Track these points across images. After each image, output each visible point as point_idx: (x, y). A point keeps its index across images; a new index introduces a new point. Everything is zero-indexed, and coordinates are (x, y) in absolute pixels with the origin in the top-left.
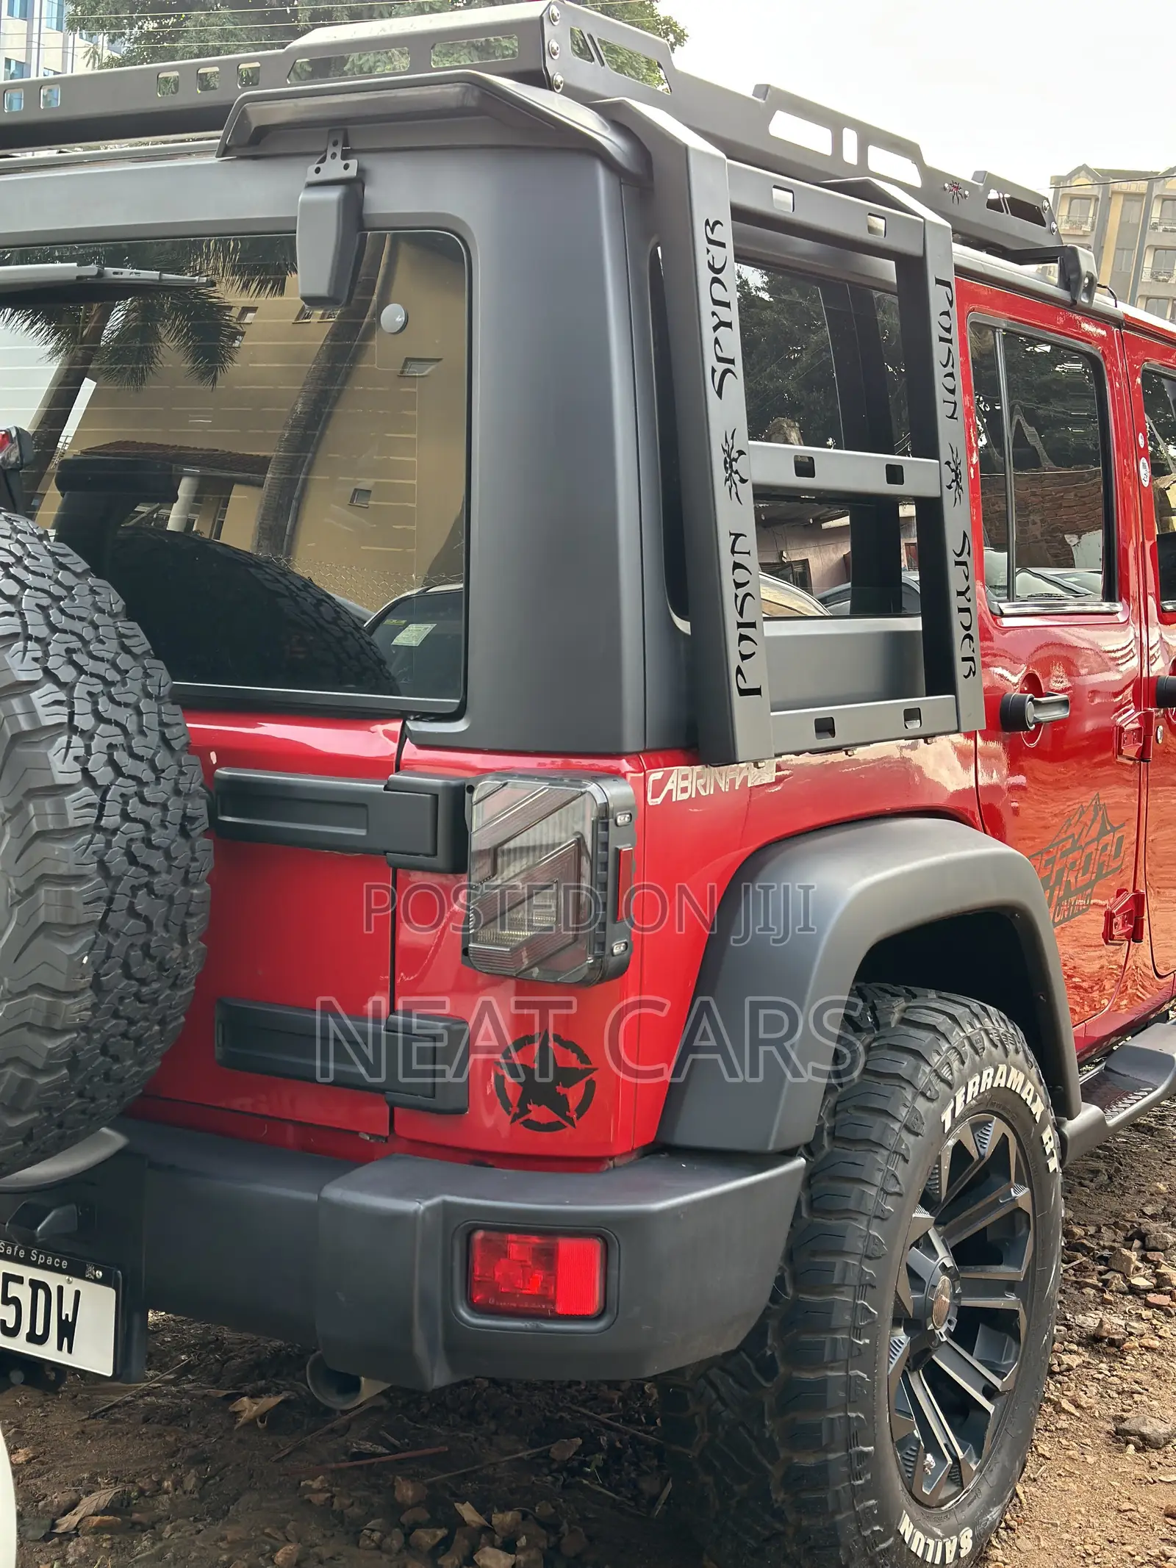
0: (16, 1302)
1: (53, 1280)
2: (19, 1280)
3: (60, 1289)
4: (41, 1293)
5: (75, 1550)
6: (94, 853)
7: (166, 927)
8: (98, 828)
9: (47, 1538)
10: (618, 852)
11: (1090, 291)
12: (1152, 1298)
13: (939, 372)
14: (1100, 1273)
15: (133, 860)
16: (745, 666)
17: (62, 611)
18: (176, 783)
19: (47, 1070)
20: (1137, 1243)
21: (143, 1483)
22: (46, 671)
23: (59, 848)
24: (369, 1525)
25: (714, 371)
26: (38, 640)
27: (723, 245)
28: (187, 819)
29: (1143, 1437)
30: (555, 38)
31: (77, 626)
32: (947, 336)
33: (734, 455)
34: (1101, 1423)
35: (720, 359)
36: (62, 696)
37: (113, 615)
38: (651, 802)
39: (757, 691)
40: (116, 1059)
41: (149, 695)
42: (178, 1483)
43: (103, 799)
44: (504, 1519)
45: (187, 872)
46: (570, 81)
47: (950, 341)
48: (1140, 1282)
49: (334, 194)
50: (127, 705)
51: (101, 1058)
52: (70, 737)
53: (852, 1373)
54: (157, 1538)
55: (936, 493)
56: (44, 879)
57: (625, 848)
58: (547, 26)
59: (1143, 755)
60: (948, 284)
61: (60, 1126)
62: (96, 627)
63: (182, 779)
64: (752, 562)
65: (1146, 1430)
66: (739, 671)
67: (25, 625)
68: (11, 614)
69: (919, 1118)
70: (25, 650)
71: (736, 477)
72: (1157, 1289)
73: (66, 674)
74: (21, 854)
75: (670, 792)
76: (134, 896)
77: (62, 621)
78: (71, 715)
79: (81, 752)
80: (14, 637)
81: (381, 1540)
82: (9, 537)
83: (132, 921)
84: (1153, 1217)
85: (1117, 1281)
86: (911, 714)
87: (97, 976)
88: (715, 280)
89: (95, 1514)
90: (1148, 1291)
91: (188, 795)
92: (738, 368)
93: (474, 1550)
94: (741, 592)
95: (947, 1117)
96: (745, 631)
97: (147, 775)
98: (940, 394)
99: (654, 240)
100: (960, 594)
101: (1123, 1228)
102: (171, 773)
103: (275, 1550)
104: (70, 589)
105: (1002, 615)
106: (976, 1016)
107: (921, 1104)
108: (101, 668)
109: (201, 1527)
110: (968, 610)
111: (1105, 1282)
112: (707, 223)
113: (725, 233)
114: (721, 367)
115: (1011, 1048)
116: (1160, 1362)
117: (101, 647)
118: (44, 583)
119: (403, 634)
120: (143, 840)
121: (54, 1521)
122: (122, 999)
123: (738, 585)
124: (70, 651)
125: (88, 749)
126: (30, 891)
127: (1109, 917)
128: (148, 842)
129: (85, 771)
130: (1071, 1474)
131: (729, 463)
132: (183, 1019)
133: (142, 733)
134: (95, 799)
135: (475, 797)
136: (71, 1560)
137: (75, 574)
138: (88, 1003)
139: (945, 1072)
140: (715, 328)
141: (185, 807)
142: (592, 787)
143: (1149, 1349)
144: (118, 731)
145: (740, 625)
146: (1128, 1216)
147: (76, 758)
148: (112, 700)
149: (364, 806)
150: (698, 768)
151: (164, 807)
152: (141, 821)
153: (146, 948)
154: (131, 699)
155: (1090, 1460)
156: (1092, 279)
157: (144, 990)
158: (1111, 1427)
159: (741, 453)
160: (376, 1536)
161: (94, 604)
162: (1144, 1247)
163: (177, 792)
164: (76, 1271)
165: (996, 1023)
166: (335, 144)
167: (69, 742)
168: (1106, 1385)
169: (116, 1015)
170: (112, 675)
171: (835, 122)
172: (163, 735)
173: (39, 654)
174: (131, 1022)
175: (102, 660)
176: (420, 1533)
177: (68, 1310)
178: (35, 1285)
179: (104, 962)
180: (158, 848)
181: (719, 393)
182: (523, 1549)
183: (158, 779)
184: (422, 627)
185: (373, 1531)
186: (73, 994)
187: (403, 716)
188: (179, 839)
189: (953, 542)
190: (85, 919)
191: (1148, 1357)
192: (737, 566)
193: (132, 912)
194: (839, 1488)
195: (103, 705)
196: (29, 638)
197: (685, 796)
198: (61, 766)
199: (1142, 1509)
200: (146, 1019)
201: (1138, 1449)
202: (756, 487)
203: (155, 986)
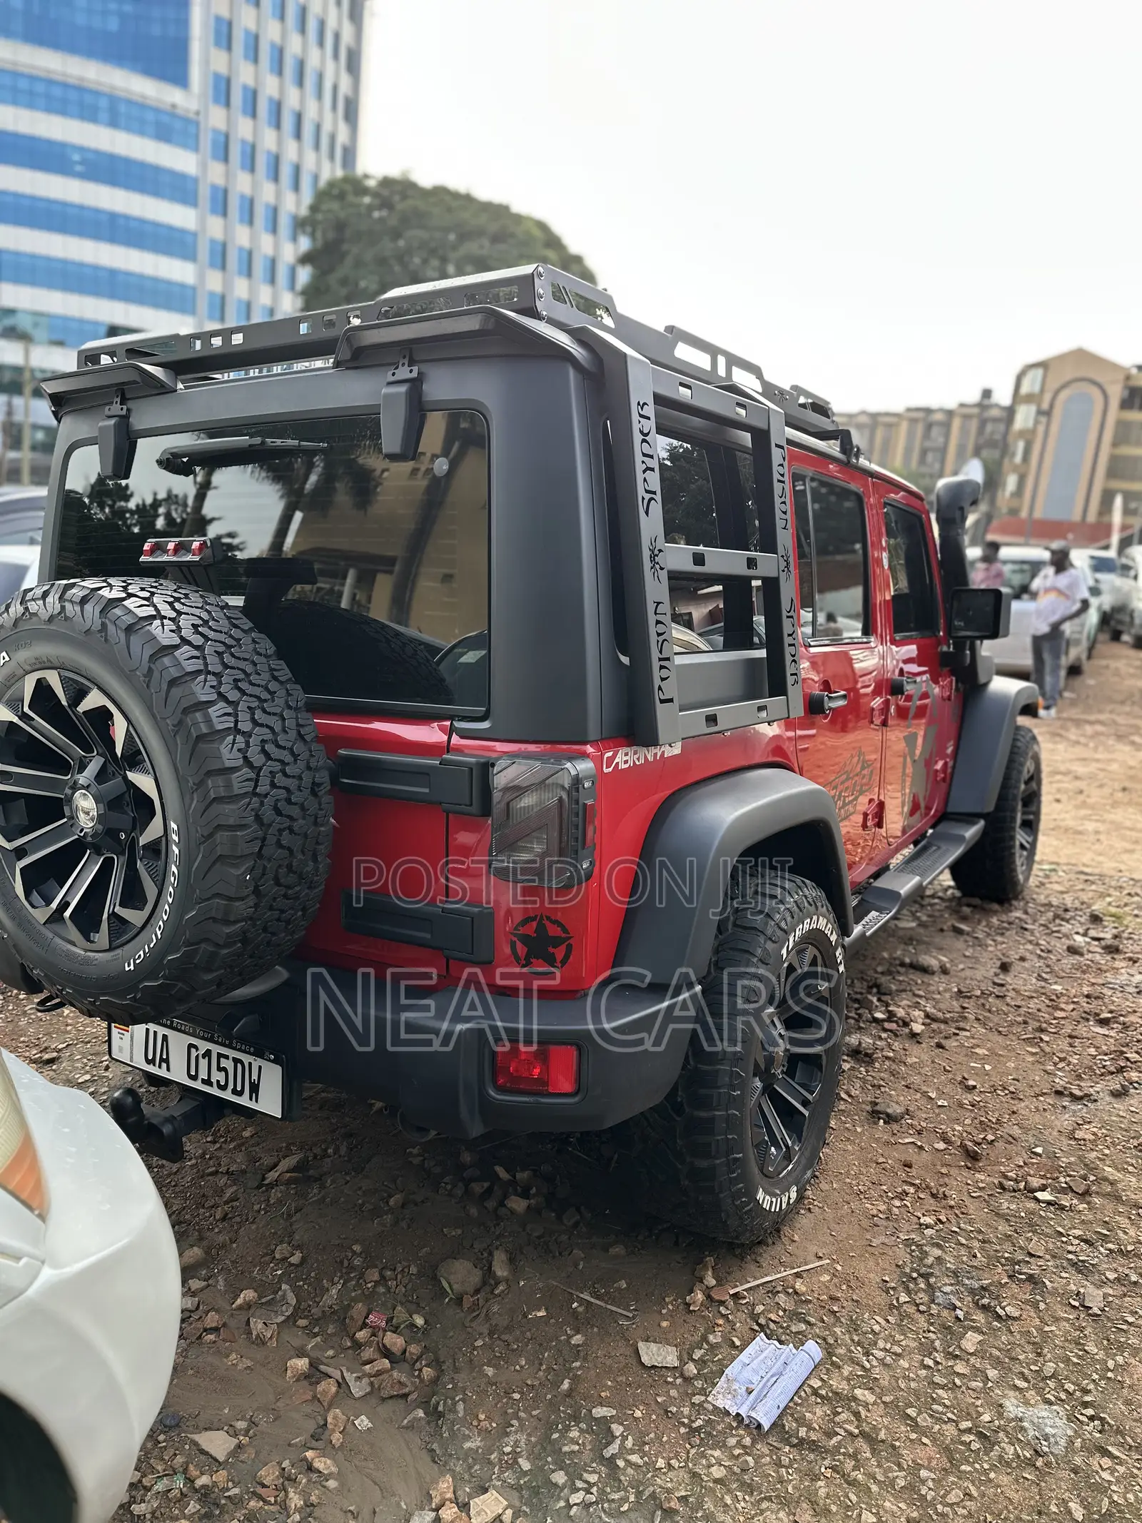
0: (225, 1070)
1: (246, 1059)
2: (227, 1057)
3: (250, 1064)
4: (239, 1066)
5: (275, 1194)
6: (252, 810)
7: (303, 852)
8: (255, 794)
9: (259, 1187)
10: (585, 805)
11: (857, 456)
12: (887, 1025)
13: (777, 500)
14: (857, 1009)
15: (278, 812)
16: (663, 685)
17: (233, 655)
18: (308, 763)
19: (226, 946)
20: (875, 990)
21: (317, 1150)
22: (220, 694)
23: (228, 808)
24: (445, 1180)
25: (643, 498)
26: (214, 674)
27: (649, 418)
28: (315, 786)
29: (888, 1115)
30: (541, 287)
31: (242, 664)
32: (781, 478)
33: (656, 552)
34: (864, 1106)
35: (647, 491)
36: (230, 710)
37: (266, 656)
38: (606, 770)
39: (671, 700)
40: (273, 934)
41: (290, 707)
42: (336, 1151)
43: (258, 775)
44: (522, 1176)
45: (316, 818)
46: (551, 316)
47: (783, 482)
48: (879, 1015)
49: (403, 389)
50: (275, 714)
51: (263, 935)
52: (235, 737)
53: (730, 1112)
54: (323, 1187)
55: (775, 575)
56: (219, 827)
57: (589, 802)
58: (536, 280)
59: (884, 723)
60: (782, 447)
61: (240, 974)
62: (255, 665)
63: (312, 760)
64: (667, 619)
65: (889, 1111)
66: (660, 688)
67: (206, 665)
68: (197, 658)
69: (768, 954)
70: (206, 681)
71: (657, 566)
72: (889, 1020)
73: (233, 695)
74: (205, 811)
75: (617, 763)
76: (281, 835)
77: (232, 662)
78: (236, 722)
79: (243, 746)
80: (199, 672)
81: (451, 1190)
82: (201, 608)
83: (280, 851)
84: (882, 973)
85: (867, 1015)
86: (761, 709)
87: (256, 887)
88: (644, 441)
89: (287, 1172)
90: (883, 1020)
91: (317, 769)
92: (658, 497)
93: (505, 1196)
94: (661, 639)
95: (784, 952)
96: (663, 663)
97: (289, 759)
98: (778, 514)
99: (604, 417)
100: (789, 635)
101: (866, 980)
102: (305, 755)
103: (390, 1196)
104: (238, 640)
105: (810, 646)
106: (799, 887)
107: (770, 946)
108: (256, 691)
109: (348, 1178)
110: (794, 645)
111: (860, 1015)
112: (639, 404)
113: (650, 411)
114: (647, 496)
115: (819, 904)
116: (894, 1066)
117: (257, 677)
118: (222, 637)
119: (465, 657)
120: (286, 800)
121: (264, 1175)
122: (275, 899)
123: (659, 635)
124: (236, 681)
125: (247, 744)
126: (211, 835)
127: (865, 815)
128: (289, 801)
129: (245, 758)
130: (849, 1139)
131: (653, 558)
132: (318, 905)
133: (285, 731)
134: (253, 775)
135: (496, 770)
136: (272, 1202)
137: (242, 630)
138: (252, 904)
139: (783, 925)
140: (644, 472)
141: (314, 777)
142: (568, 765)
143: (888, 1058)
144: (268, 731)
145: (660, 659)
146: (869, 973)
147: (239, 750)
148: (264, 711)
149: (428, 774)
150: (635, 748)
151: (300, 778)
152: (284, 788)
153: (290, 867)
154: (278, 710)
155: (859, 1130)
156: (858, 449)
157: (290, 892)
158: (869, 1108)
159: (660, 551)
160: (449, 1187)
161: (255, 649)
162: (879, 993)
163: (309, 768)
164: (259, 1054)
165: (812, 891)
166: (404, 357)
167: (234, 740)
168: (864, 1080)
169: (271, 908)
170: (265, 695)
171: (713, 351)
172: (299, 732)
173: (215, 683)
174: (282, 911)
175: (259, 686)
176: (473, 1185)
177: (255, 1077)
178: (236, 1061)
179: (261, 878)
180: (296, 804)
181: (647, 513)
182: (534, 1195)
183: (295, 760)
184: (477, 652)
185: (446, 1184)
186: (242, 899)
187: (451, 718)
188: (311, 798)
189: (785, 605)
190: (247, 852)
191: (887, 1063)
192: (658, 622)
193: (279, 844)
194: (722, 1179)
195: (258, 715)
196: (209, 673)
197: (627, 766)
198: (228, 753)
199: (890, 1162)
200: (292, 908)
201: (885, 1123)
202: (669, 572)
203: (297, 889)
